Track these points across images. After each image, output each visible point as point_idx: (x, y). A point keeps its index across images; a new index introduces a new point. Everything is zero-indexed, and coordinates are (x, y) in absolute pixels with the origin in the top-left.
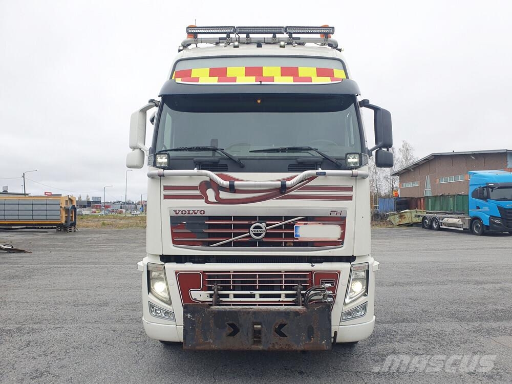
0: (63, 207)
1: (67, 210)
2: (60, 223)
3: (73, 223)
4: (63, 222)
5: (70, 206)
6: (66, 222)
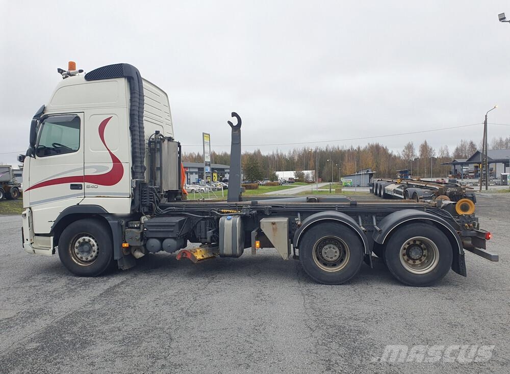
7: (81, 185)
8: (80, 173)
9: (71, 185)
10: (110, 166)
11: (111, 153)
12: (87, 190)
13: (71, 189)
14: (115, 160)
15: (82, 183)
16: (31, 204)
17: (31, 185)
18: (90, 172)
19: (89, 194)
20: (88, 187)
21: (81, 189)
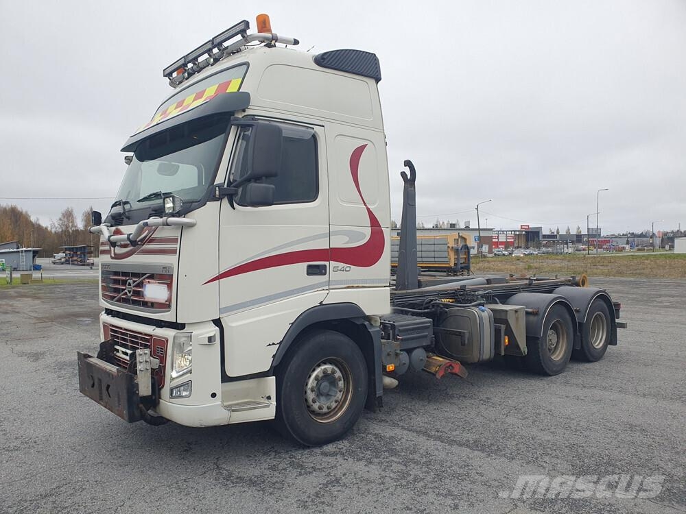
0: (450, 246)
1: (457, 251)
2: (447, 266)
3: (467, 266)
4: (452, 265)
5: (461, 245)
6: (455, 264)
7: (326, 266)
8: (322, 244)
9: (309, 267)
10: (368, 232)
11: (368, 209)
12: (334, 276)
13: (308, 274)
14: (374, 222)
15: (327, 263)
16: (221, 311)
17: (222, 270)
18: (339, 242)
19: (337, 282)
20: (336, 269)
21: (325, 274)
